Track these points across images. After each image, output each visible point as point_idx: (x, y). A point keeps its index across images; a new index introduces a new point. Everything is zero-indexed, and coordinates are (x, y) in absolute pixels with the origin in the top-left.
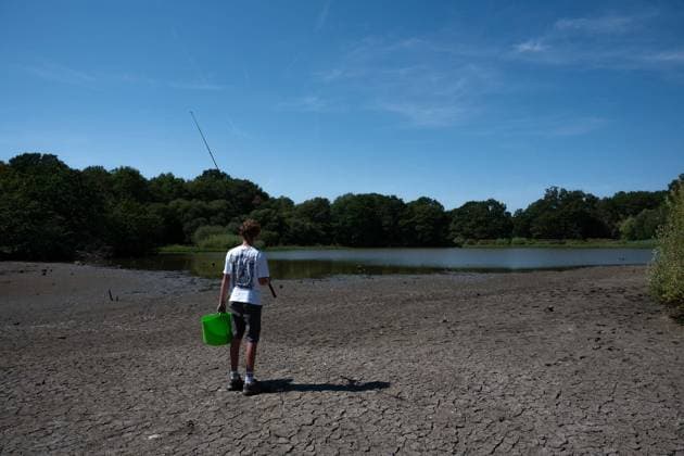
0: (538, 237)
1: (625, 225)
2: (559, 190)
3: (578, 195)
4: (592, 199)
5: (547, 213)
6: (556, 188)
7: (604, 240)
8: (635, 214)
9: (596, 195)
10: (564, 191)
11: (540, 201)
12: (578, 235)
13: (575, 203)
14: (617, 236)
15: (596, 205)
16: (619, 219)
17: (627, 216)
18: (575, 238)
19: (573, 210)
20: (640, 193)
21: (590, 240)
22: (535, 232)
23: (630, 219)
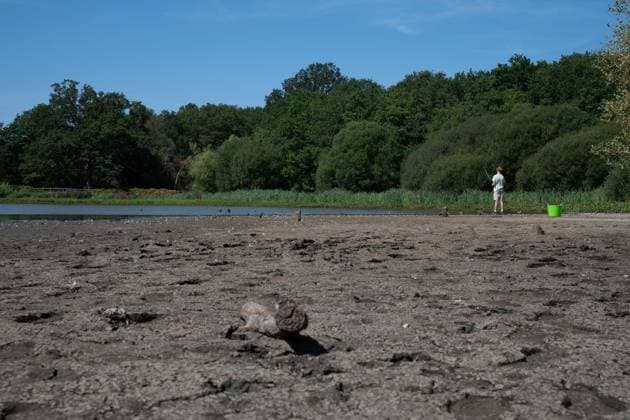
0: (35, 183)
1: (200, 163)
2: (80, 88)
3: (116, 101)
4: (142, 114)
5: (53, 133)
6: (74, 84)
7: (162, 191)
8: (215, 144)
9: (149, 107)
10: (89, 92)
11: (41, 109)
12: (114, 182)
13: (111, 115)
14: (184, 184)
15: (148, 125)
16: (188, 152)
17: (201, 147)
18: (107, 186)
19: (106, 129)
20: (223, 108)
21: (137, 191)
22: (28, 172)
23: (207, 153)
